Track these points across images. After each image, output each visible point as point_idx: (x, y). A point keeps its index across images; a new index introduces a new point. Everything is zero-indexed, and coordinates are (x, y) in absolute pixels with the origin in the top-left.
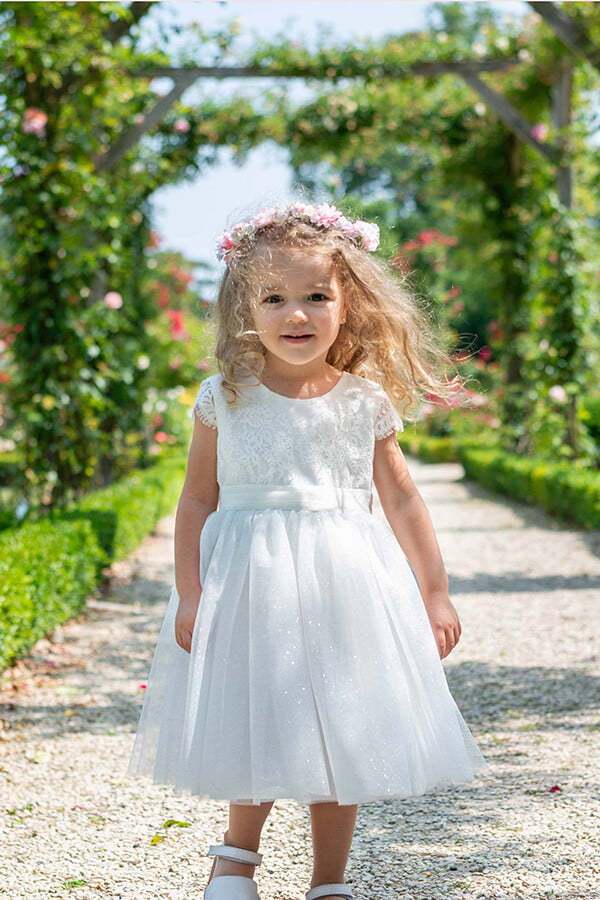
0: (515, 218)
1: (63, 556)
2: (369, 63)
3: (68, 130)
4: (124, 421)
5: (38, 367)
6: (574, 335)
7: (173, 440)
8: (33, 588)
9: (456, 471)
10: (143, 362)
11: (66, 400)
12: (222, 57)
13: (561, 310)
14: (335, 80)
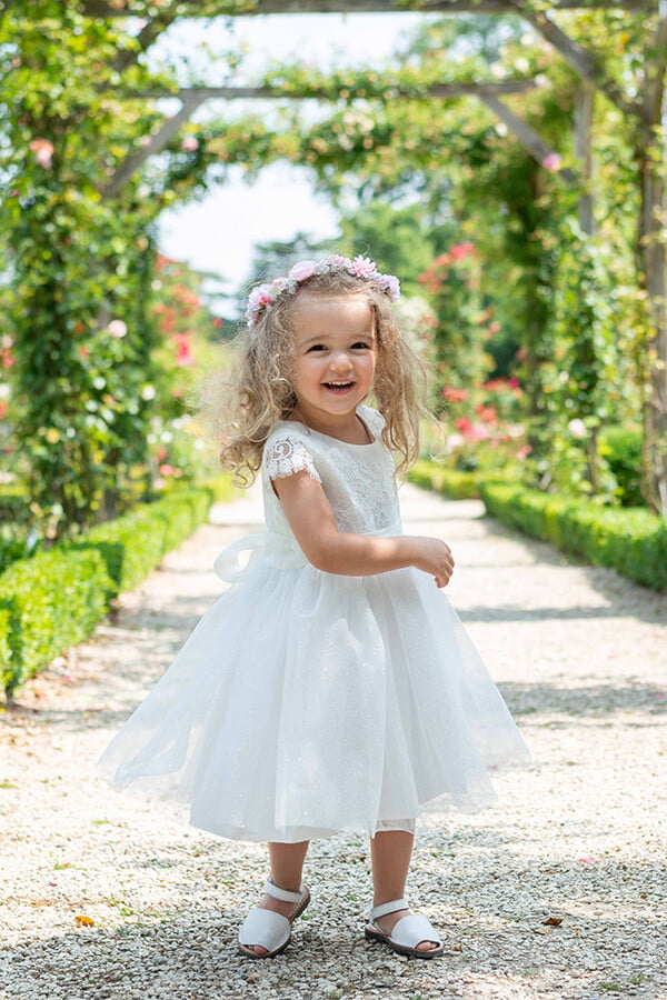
0: (539, 242)
1: (76, 583)
2: (384, 84)
3: (75, 160)
4: (128, 453)
5: (43, 398)
6: (595, 367)
7: (178, 473)
8: (51, 609)
9: (478, 508)
10: (149, 392)
11: (71, 433)
12: (232, 77)
13: (581, 341)
14: (349, 102)
